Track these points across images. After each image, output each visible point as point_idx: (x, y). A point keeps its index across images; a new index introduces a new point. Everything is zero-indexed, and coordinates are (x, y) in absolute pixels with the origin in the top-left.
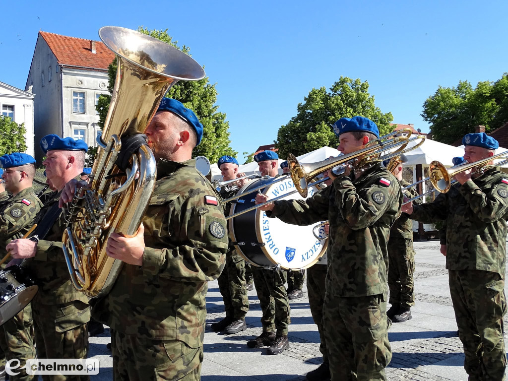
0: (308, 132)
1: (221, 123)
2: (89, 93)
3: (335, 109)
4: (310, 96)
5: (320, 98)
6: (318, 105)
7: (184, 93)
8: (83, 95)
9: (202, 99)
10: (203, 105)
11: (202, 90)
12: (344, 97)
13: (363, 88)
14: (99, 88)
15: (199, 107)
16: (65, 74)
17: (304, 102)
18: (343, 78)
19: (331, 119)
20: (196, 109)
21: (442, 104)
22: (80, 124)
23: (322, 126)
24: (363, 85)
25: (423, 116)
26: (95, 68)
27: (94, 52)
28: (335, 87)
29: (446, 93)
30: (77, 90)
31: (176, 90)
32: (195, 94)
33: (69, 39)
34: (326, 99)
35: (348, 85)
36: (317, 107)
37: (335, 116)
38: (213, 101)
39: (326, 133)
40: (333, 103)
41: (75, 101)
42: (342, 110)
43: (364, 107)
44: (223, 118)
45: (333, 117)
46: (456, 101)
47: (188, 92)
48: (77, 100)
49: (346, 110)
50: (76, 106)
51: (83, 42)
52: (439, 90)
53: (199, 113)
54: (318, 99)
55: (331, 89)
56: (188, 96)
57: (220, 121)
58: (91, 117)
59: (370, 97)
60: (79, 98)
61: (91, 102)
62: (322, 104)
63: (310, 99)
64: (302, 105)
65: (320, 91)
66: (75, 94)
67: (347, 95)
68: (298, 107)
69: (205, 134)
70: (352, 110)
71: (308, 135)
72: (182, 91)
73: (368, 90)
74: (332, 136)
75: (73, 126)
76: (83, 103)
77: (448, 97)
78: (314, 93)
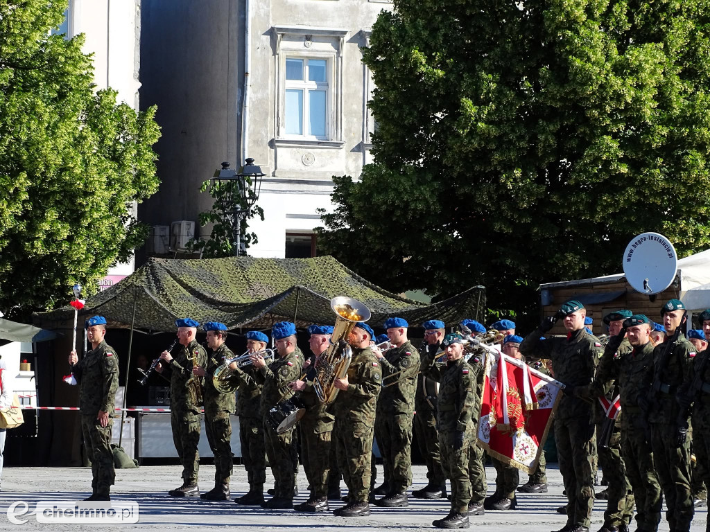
22: (308, 36)
58: (354, 11)
75: (284, 44)
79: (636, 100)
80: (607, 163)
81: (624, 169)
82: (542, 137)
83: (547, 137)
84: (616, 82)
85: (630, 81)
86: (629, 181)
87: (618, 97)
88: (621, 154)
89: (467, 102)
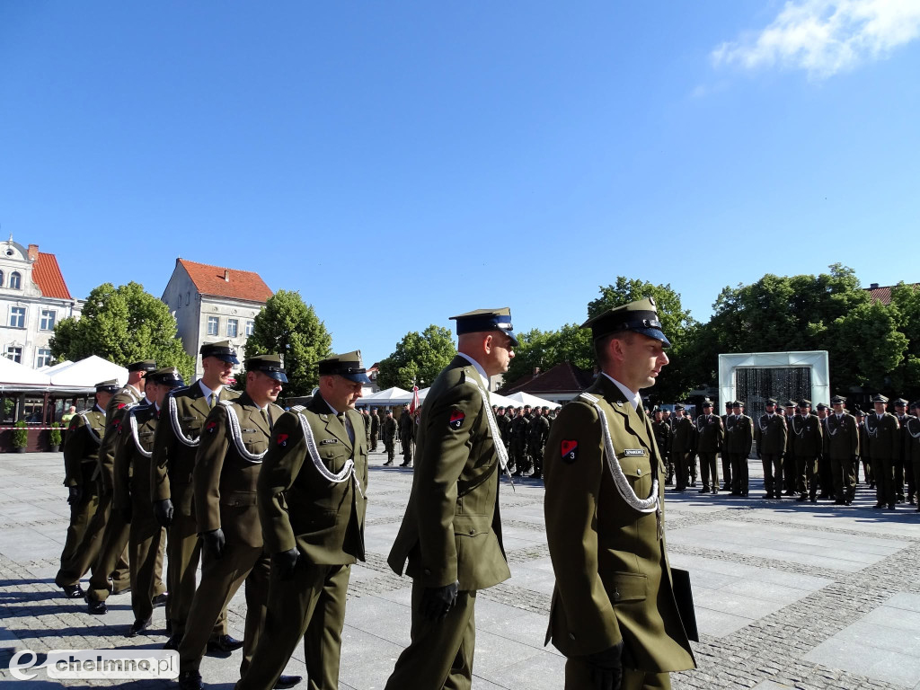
0: (400, 367)
2: (222, 317)
3: (423, 351)
4: (405, 338)
5: (413, 341)
7: (308, 340)
8: (217, 319)
9: (321, 343)
10: (322, 348)
11: (322, 337)
12: (431, 341)
14: (231, 314)
15: (319, 350)
16: (204, 301)
17: (401, 342)
18: (433, 325)
19: (418, 358)
20: (316, 351)
23: (411, 363)
24: (446, 332)
26: (228, 297)
27: (227, 280)
28: (426, 332)
30: (213, 315)
31: (303, 337)
32: (317, 341)
33: (206, 267)
34: (419, 339)
35: (436, 331)
36: (409, 348)
37: (422, 356)
40: (422, 345)
41: (210, 324)
42: (428, 351)
43: (445, 350)
45: (420, 357)
47: (311, 339)
49: (431, 351)
50: (210, 328)
51: (217, 269)
53: (318, 354)
54: (411, 341)
55: (422, 333)
56: (311, 342)
60: (213, 322)
61: (223, 326)
62: (413, 345)
63: (405, 340)
64: (400, 344)
65: (414, 334)
66: (211, 318)
67: (434, 339)
68: (397, 345)
70: (435, 352)
71: (400, 370)
72: (307, 338)
73: (451, 336)
74: (418, 372)
76: (217, 327)
78: (409, 335)
79: (309, 358)
84: (305, 354)
85: (308, 354)
87: (305, 357)
88: (304, 370)
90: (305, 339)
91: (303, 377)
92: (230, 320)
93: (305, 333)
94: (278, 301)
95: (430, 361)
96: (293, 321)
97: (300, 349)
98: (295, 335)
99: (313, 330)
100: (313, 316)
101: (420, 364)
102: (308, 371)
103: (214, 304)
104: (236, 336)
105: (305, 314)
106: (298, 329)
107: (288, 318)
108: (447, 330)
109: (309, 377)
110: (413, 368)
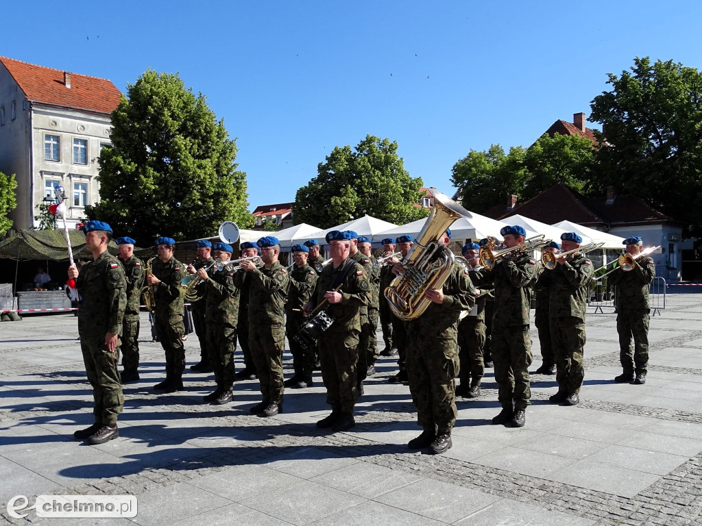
0: (332, 196)
1: (241, 183)
2: (64, 136)
3: (361, 172)
4: (332, 155)
5: (345, 159)
6: (343, 166)
7: (201, 148)
8: (57, 138)
9: (221, 155)
10: (222, 163)
11: (222, 146)
12: (371, 158)
13: (392, 148)
14: (77, 132)
16: (36, 112)
17: (325, 162)
18: (370, 136)
19: (357, 182)
20: (214, 167)
21: (474, 169)
22: (53, 174)
23: (347, 190)
24: (391, 145)
25: (453, 181)
26: (72, 107)
27: (68, 86)
28: (361, 146)
29: (478, 158)
30: (50, 133)
31: (193, 144)
32: (214, 150)
33: (37, 68)
34: (351, 160)
35: (375, 144)
36: (342, 168)
37: (361, 179)
38: (232, 158)
39: (352, 198)
40: (359, 164)
41: (48, 145)
42: (369, 173)
43: (392, 170)
44: (242, 178)
45: (359, 181)
46: (489, 167)
47: (205, 147)
48: (50, 144)
49: (374, 173)
50: (48, 151)
51: (53, 72)
52: (470, 154)
53: (218, 172)
54: (343, 159)
55: (356, 148)
56: (205, 151)
57: (240, 181)
58: (67, 167)
59: (399, 159)
60: (52, 142)
61: (67, 148)
62: (347, 165)
63: (333, 159)
64: (323, 164)
65: (344, 150)
66: (48, 137)
67: (374, 156)
68: (319, 167)
69: (226, 196)
70: (380, 174)
71: (333, 201)
72: (199, 146)
73: (397, 151)
74: (358, 202)
75: (45, 176)
76: (58, 149)
77: (480, 162)
78: (338, 152)
79: (204, 178)
80: (194, 200)
81: (200, 203)
82: (170, 190)
83: (172, 191)
84: (198, 171)
85: (203, 171)
86: (201, 207)
87: (199, 176)
88: (199, 197)
89: (142, 177)
90: (195, 147)
91: (197, 208)
92: (76, 141)
93: (195, 137)
94: (148, 86)
95: (374, 186)
96: (173, 116)
97: (190, 163)
98: (180, 140)
99: (206, 131)
100: (205, 110)
101: (360, 192)
102: (204, 196)
103: (51, 117)
104: (86, 162)
105: (193, 107)
106: (183, 130)
107: (167, 113)
108: (391, 142)
109: (206, 209)
110: (351, 197)
